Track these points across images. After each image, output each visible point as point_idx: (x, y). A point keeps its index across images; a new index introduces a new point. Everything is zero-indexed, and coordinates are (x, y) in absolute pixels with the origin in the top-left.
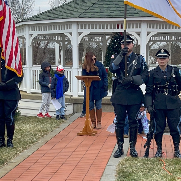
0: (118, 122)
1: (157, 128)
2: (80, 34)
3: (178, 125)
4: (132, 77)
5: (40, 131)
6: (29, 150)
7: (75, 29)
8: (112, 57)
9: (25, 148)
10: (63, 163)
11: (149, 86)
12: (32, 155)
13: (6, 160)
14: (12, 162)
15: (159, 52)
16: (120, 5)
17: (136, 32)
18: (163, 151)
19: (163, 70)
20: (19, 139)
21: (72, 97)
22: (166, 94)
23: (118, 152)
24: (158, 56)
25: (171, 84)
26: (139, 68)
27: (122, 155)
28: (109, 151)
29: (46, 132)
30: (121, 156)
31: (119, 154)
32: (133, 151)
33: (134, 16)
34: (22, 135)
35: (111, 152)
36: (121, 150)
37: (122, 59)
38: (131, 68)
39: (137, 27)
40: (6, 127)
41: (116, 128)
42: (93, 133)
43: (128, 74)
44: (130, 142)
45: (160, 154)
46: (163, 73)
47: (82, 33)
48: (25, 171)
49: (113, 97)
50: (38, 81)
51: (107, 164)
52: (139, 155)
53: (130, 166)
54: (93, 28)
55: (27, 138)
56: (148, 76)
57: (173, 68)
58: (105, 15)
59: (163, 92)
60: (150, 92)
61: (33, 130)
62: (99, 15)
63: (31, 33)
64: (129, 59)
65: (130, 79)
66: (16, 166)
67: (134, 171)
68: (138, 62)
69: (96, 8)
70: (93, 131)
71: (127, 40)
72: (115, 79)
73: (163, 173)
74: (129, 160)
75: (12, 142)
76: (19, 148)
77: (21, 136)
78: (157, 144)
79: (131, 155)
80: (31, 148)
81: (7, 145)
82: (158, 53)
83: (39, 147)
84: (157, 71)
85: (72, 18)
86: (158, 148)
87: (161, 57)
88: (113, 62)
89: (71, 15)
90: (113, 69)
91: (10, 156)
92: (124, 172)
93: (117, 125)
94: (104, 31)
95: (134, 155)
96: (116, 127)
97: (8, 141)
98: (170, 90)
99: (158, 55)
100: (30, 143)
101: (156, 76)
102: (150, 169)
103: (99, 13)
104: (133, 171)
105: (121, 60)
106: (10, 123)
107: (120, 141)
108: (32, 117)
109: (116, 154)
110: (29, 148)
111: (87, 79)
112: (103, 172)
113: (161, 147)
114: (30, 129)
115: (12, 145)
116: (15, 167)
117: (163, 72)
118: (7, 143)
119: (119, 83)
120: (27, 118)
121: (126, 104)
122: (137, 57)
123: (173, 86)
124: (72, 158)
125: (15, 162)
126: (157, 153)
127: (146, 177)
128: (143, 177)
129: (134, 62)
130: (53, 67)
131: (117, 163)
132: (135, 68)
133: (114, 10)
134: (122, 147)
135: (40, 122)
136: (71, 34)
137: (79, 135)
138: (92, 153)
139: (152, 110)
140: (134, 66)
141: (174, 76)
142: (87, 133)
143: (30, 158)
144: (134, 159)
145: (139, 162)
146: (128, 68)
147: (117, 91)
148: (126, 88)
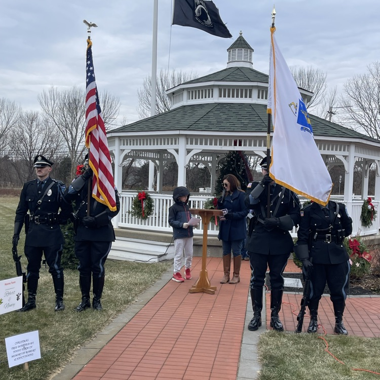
0: (255, 279)
1: (314, 290)
2: (189, 151)
3: (344, 287)
4: (279, 219)
5: (136, 284)
6: (125, 314)
7: (182, 145)
8: (248, 187)
9: (119, 311)
10: (177, 337)
12: (129, 323)
13: (94, 330)
14: (103, 333)
16: (242, 115)
18: (318, 322)
20: (108, 295)
22: (329, 242)
23: (253, 322)
25: (336, 227)
26: (287, 203)
27: (259, 326)
28: (239, 319)
29: (146, 285)
30: (259, 328)
31: (256, 326)
32: (276, 322)
33: (262, 130)
34: (111, 289)
35: (243, 321)
36: (259, 319)
37: (263, 189)
39: (265, 145)
41: (252, 288)
42: (212, 290)
43: (271, 211)
44: (271, 308)
45: (315, 328)
46: (323, 212)
47: (192, 150)
48: (124, 349)
49: (250, 243)
50: (129, 212)
51: (242, 341)
52: (284, 327)
53: (278, 347)
54: (206, 144)
55: (120, 295)
57: (338, 205)
58: (224, 128)
59: (325, 238)
60: (305, 239)
61: (127, 282)
62: (215, 127)
63: (122, 147)
64: (273, 190)
65: (276, 221)
66: (110, 341)
67: (286, 355)
68: (286, 194)
69: (210, 119)
70: (211, 286)
73: (330, 360)
74: (273, 336)
75: (100, 300)
76: (111, 312)
77: (110, 292)
78: (311, 313)
79: (272, 327)
80: (127, 311)
81: (93, 306)
83: (138, 310)
84: (315, 209)
85: (179, 130)
86: (312, 318)
88: (251, 193)
89: (177, 126)
90: (251, 203)
91: (98, 325)
92: (271, 357)
93: (253, 283)
94: (221, 148)
95: (278, 327)
96: (251, 285)
97: (94, 299)
98: (335, 236)
100: (125, 303)
101: (314, 216)
102: (307, 353)
103: (215, 125)
104: (284, 356)
106: (98, 274)
107: (258, 306)
108: (120, 261)
109: (251, 325)
110: (124, 311)
111: (206, 214)
112: (238, 354)
113: (316, 317)
114: (122, 281)
115: (101, 305)
116: (108, 342)
117: (323, 210)
118: (93, 304)
119: (259, 223)
120: (115, 263)
121: (268, 254)
123: (339, 231)
124: (188, 329)
125: (106, 333)
126: (310, 326)
127: (306, 366)
128: (302, 367)
129: (280, 194)
130: (150, 194)
131: (256, 341)
132: (282, 203)
133: (235, 121)
134: (260, 314)
135: (134, 270)
136: (177, 151)
137: (192, 292)
138: (216, 321)
139: (310, 265)
140: (280, 200)
141: (339, 216)
142: (203, 289)
143: (128, 328)
144: (280, 335)
145: (289, 340)
146: (272, 202)
147: (255, 234)
148: (269, 231)
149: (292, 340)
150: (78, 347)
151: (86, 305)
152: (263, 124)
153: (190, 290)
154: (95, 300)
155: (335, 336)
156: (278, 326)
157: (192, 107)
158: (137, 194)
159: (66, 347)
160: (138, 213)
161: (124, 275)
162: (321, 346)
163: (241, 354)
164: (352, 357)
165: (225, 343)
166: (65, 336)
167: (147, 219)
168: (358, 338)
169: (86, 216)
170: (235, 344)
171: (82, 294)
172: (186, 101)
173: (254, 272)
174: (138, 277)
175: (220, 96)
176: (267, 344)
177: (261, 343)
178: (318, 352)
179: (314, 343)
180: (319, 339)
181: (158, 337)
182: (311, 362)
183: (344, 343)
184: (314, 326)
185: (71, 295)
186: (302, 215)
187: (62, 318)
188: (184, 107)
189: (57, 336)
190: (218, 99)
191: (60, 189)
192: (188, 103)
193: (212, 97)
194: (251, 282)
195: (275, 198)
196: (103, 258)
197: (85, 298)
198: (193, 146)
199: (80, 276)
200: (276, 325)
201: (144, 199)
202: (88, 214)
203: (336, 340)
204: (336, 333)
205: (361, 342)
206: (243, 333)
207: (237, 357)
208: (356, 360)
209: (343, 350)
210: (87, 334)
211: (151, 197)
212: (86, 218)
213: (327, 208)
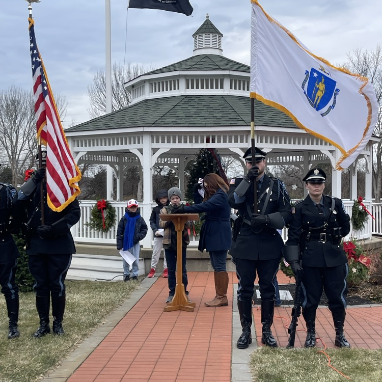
0: (242, 289)
1: (308, 298)
2: (154, 150)
3: (342, 293)
4: (268, 216)
5: (102, 305)
6: (91, 338)
7: (147, 144)
8: (231, 183)
9: (85, 335)
10: (156, 360)
11: (295, 229)
12: (97, 348)
13: (58, 357)
14: (68, 360)
15: (311, 173)
16: (213, 108)
17: (240, 148)
19: (318, 203)
20: (70, 319)
21: (142, 249)
22: (324, 243)
23: (243, 339)
24: (310, 180)
25: (332, 225)
26: (276, 201)
27: (249, 343)
28: (226, 337)
29: (112, 306)
30: (249, 345)
31: (246, 343)
32: (268, 338)
33: (238, 124)
34: (72, 312)
35: (230, 339)
36: (249, 335)
37: (249, 185)
38: (263, 200)
39: (242, 141)
40: (51, 300)
41: (240, 300)
42: (191, 307)
43: (259, 211)
44: (262, 322)
45: (313, 341)
46: (317, 208)
47: (159, 149)
48: (95, 376)
49: (235, 248)
50: (87, 225)
51: (231, 361)
52: (277, 342)
53: (274, 365)
54: (174, 142)
55: (83, 317)
56: (291, 213)
57: (333, 201)
58: (194, 122)
59: (319, 238)
60: (296, 238)
61: (90, 303)
62: (183, 122)
63: (76, 149)
64: (260, 186)
65: (264, 218)
66: (77, 368)
67: (284, 372)
68: (274, 190)
69: (178, 113)
70: (190, 303)
71: (256, 156)
72: (237, 217)
73: (335, 375)
74: (266, 354)
75: (61, 324)
76: (75, 336)
77: (71, 314)
78: (308, 325)
79: (264, 343)
80: (94, 335)
81: (54, 330)
82: (308, 175)
83: (107, 333)
84: (307, 205)
85: (143, 126)
86: (309, 331)
87: (314, 181)
88: (235, 191)
89: (140, 123)
90: (236, 202)
91: (62, 351)
92: (268, 376)
93: (240, 294)
94: (192, 146)
96: (238, 297)
97: (54, 322)
98: (330, 235)
99: (308, 179)
100: (90, 326)
102: (307, 369)
103: (183, 120)
104: (282, 374)
105: (248, 187)
106: (58, 293)
107: (246, 320)
108: (80, 281)
109: (241, 343)
110: (91, 335)
111: (179, 219)
112: (229, 375)
113: (314, 329)
114: (84, 302)
115: (62, 330)
116: (76, 370)
117: (317, 206)
118: (54, 328)
119: (245, 224)
120: (74, 284)
121: (256, 259)
122: (272, 182)
123: (335, 229)
124: (168, 351)
125: (71, 360)
126: (307, 340)
129: (268, 190)
130: (112, 203)
131: (248, 360)
132: (271, 200)
133: (206, 115)
134: (250, 331)
135: (97, 290)
136: (141, 151)
137: (167, 310)
139: (299, 269)
140: (268, 197)
141: (335, 212)
142: (180, 306)
143: (97, 354)
144: (274, 351)
145: (285, 357)
146: (259, 200)
147: (241, 237)
148: (257, 233)
149: (289, 356)
150: (41, 378)
151: (45, 330)
152: (239, 117)
153: (165, 309)
154: (56, 324)
155: (336, 350)
156: (271, 342)
157: (156, 100)
158: (96, 202)
159: (27, 377)
160: (98, 225)
161: (86, 296)
162: (323, 361)
163: (233, 376)
164: (359, 371)
165: (212, 364)
166: (24, 365)
167: (109, 232)
168: (362, 350)
169: (41, 225)
170: (224, 364)
171: (40, 318)
172: (148, 94)
173: (241, 282)
174: (103, 297)
175: (188, 88)
176: (261, 362)
177: (254, 361)
178: (319, 368)
179: (314, 358)
180: (319, 353)
181: (133, 361)
182: (313, 379)
183: (348, 356)
184: (312, 339)
185: (26, 320)
186: (294, 212)
187: (18, 346)
188: (146, 101)
189: (14, 366)
190: (185, 91)
191: (10, 193)
192: (151, 96)
193: (178, 89)
194: (238, 293)
195: (262, 195)
196: (63, 273)
197: (44, 322)
198: (160, 145)
199: (37, 297)
200: (268, 341)
201: (104, 209)
202: (43, 222)
203: (339, 353)
204: (337, 347)
205: (367, 354)
206: (232, 352)
207: (229, 378)
208: (364, 374)
209: (347, 364)
210: (50, 362)
211: (113, 206)
212: (41, 227)
213: (321, 203)
